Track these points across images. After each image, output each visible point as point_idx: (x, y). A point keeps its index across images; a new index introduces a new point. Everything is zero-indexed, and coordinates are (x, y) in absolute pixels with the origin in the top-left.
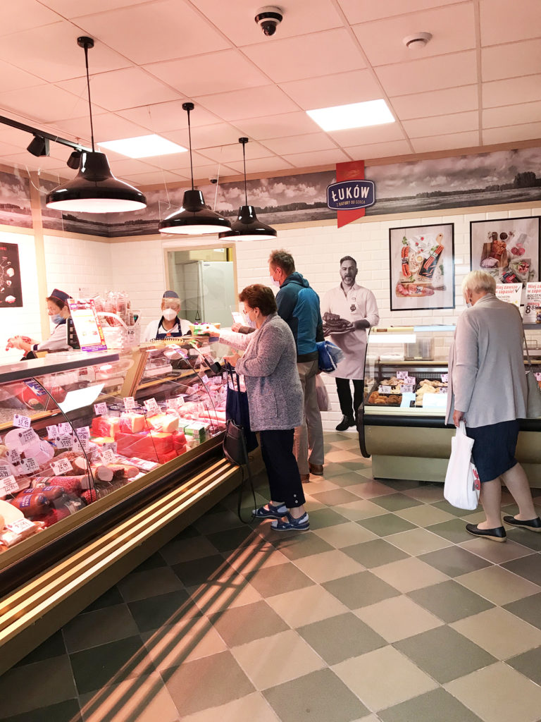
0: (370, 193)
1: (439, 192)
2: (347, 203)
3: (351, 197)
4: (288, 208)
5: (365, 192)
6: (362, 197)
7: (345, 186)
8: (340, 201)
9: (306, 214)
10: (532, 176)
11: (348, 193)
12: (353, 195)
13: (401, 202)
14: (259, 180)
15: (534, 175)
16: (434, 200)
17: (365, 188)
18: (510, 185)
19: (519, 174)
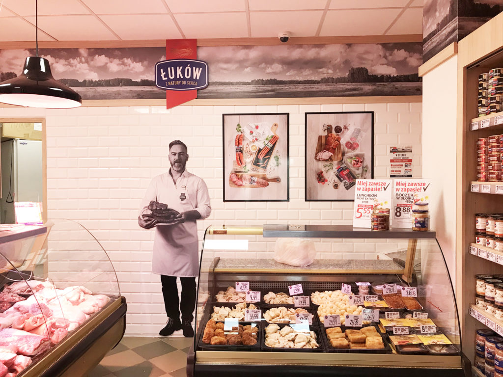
0: (203, 75)
1: (275, 80)
2: (177, 83)
3: (182, 77)
4: (111, 83)
5: (197, 73)
6: (194, 78)
7: (175, 65)
8: (169, 80)
9: (131, 91)
10: (365, 72)
11: (179, 72)
12: (184, 75)
13: (235, 87)
14: (77, 49)
15: (367, 70)
16: (270, 88)
17: (197, 69)
18: (344, 78)
19: (353, 69)
